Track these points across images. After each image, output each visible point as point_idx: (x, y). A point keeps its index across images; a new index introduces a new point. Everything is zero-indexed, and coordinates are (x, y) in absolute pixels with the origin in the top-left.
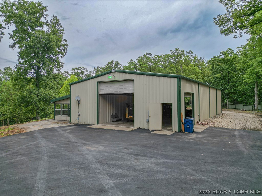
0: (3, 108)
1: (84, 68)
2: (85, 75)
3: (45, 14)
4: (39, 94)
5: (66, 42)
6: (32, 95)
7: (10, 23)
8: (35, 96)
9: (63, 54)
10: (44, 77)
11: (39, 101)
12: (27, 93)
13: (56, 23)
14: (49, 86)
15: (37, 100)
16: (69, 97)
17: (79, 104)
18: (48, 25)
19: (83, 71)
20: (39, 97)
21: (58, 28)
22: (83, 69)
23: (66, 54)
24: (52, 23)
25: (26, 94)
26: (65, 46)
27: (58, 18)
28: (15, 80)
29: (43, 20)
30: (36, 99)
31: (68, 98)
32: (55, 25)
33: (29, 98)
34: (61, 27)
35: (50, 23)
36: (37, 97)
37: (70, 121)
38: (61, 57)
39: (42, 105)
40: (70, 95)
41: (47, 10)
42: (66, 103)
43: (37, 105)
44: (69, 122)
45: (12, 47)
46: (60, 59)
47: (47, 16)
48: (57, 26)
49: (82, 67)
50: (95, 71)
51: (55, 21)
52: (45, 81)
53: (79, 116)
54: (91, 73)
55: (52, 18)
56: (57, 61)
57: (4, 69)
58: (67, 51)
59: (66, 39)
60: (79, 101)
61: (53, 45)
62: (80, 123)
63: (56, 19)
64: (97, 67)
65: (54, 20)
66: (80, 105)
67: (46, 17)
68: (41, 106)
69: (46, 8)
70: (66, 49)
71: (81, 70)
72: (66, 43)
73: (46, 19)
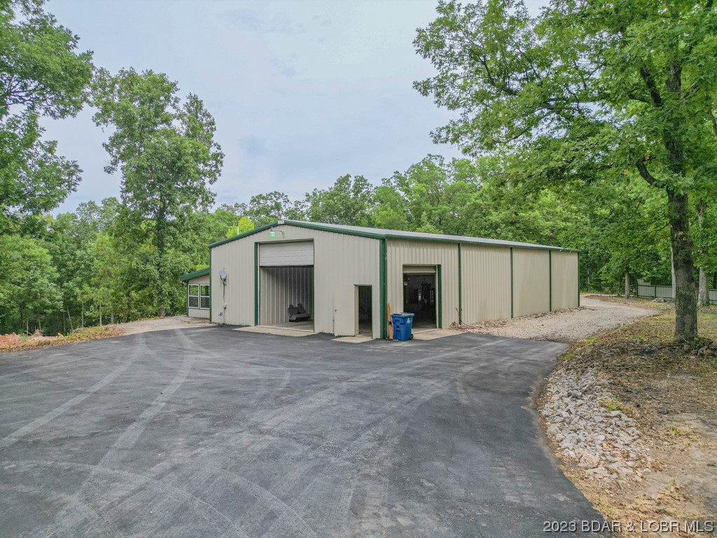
0: (96, 292)
1: (279, 194)
2: (284, 210)
3: (174, 97)
4: (161, 264)
5: (219, 148)
6: (148, 266)
7: (107, 122)
8: (152, 268)
9: (213, 176)
10: (172, 228)
11: (162, 278)
12: (139, 261)
13: (196, 108)
14: (183, 246)
15: (157, 276)
16: (208, 271)
17: (224, 285)
18: (180, 116)
19: (278, 201)
20: (162, 269)
21: (202, 120)
22: (277, 196)
23: (220, 175)
24: (189, 111)
25: (137, 263)
26: (218, 158)
27: (199, 99)
28: (116, 236)
29: (169, 109)
30: (156, 274)
31: (207, 274)
32: (197, 113)
33: (143, 271)
34: (209, 116)
35: (185, 111)
36: (158, 270)
37: (210, 319)
38: (211, 182)
39: (168, 285)
40: (210, 269)
41: (177, 90)
42: (204, 282)
43: (158, 285)
44: (209, 321)
45: (109, 170)
46: (207, 186)
47: (177, 102)
48: (199, 115)
49: (276, 192)
50: (308, 201)
51: (196, 104)
52: (174, 235)
53: (225, 308)
54: (299, 206)
55: (189, 101)
56: (200, 191)
57: (104, 202)
58: (223, 169)
59: (220, 144)
60: (225, 280)
61: (187, 161)
62: (227, 323)
63: (197, 101)
64: (313, 193)
65: (192, 105)
66: (227, 287)
67: (176, 104)
68: (166, 287)
69: (175, 85)
70: (221, 163)
71: (275, 199)
72: (219, 151)
73: (175, 107)
